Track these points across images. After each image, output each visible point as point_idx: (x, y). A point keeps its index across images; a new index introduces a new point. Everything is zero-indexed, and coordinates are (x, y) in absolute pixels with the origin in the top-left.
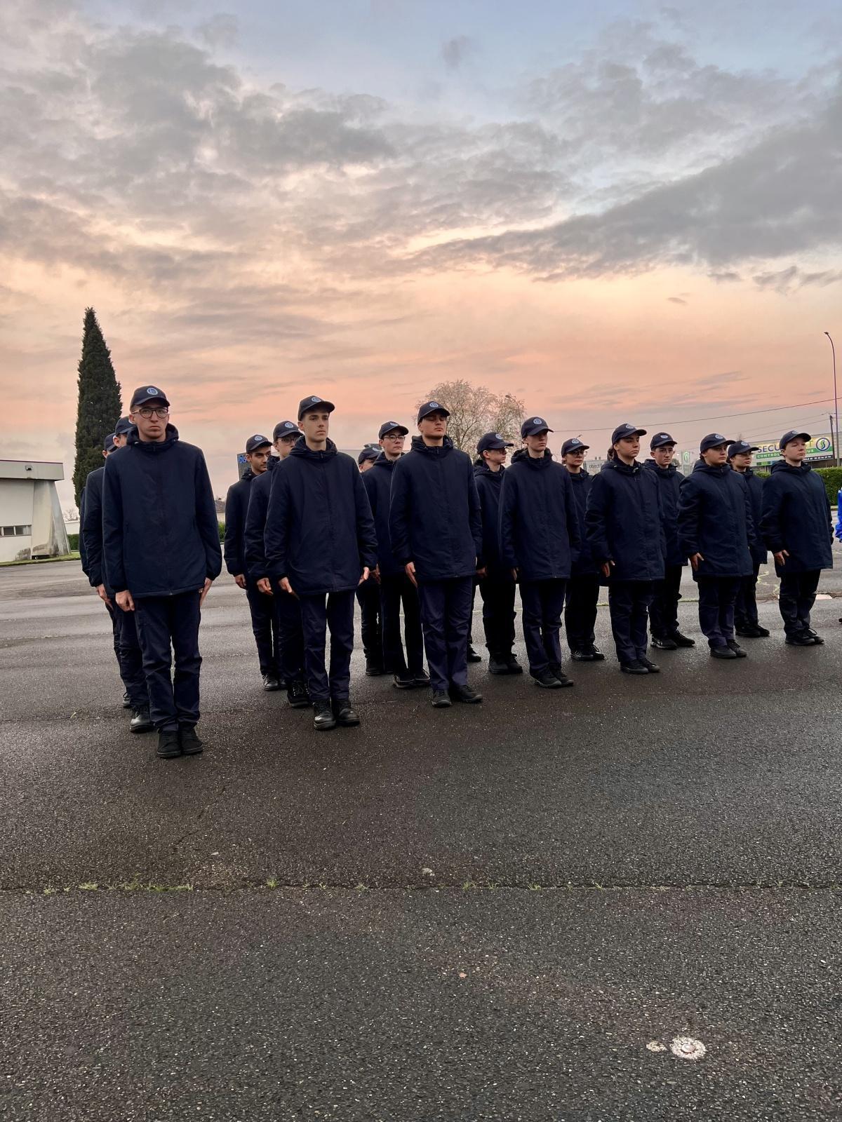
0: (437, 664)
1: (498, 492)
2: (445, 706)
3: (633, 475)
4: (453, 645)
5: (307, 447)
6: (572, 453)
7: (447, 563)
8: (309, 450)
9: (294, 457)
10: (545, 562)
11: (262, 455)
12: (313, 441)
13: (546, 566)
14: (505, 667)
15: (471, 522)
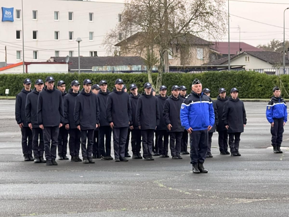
0: (117, 151)
1: (136, 103)
2: (119, 161)
3: (176, 100)
4: (121, 146)
5: (85, 92)
6: (162, 90)
7: (121, 123)
8: (85, 93)
9: (82, 95)
10: (148, 124)
11: (62, 86)
12: (86, 90)
13: (148, 125)
14: (137, 157)
15: (128, 112)
